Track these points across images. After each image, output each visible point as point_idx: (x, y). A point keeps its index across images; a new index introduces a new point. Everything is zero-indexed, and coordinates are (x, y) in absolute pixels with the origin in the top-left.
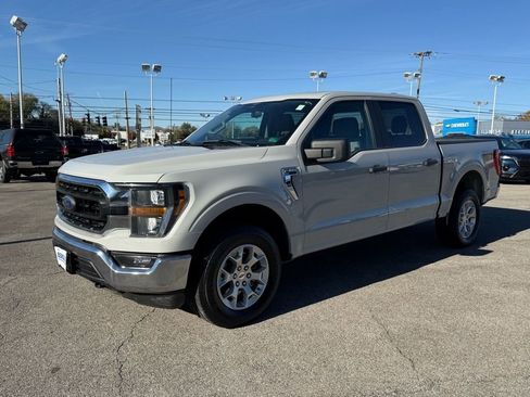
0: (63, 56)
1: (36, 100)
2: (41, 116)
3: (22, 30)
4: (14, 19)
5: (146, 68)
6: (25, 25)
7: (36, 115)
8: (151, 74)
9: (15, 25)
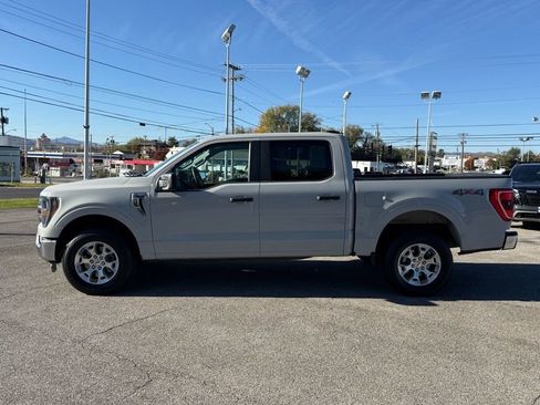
0: (347, 93)
1: (361, 131)
2: (364, 146)
3: (306, 76)
4: (299, 69)
5: (425, 95)
6: (309, 72)
7: (360, 144)
8: (431, 101)
9: (300, 73)
